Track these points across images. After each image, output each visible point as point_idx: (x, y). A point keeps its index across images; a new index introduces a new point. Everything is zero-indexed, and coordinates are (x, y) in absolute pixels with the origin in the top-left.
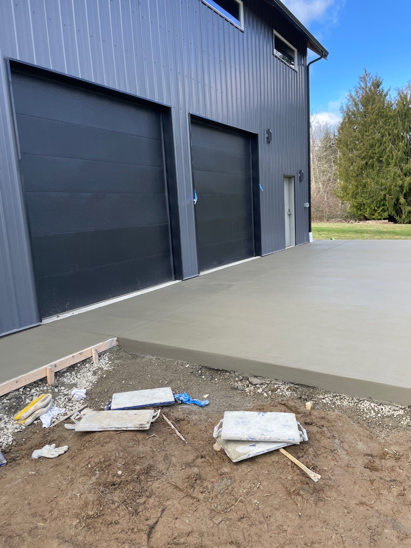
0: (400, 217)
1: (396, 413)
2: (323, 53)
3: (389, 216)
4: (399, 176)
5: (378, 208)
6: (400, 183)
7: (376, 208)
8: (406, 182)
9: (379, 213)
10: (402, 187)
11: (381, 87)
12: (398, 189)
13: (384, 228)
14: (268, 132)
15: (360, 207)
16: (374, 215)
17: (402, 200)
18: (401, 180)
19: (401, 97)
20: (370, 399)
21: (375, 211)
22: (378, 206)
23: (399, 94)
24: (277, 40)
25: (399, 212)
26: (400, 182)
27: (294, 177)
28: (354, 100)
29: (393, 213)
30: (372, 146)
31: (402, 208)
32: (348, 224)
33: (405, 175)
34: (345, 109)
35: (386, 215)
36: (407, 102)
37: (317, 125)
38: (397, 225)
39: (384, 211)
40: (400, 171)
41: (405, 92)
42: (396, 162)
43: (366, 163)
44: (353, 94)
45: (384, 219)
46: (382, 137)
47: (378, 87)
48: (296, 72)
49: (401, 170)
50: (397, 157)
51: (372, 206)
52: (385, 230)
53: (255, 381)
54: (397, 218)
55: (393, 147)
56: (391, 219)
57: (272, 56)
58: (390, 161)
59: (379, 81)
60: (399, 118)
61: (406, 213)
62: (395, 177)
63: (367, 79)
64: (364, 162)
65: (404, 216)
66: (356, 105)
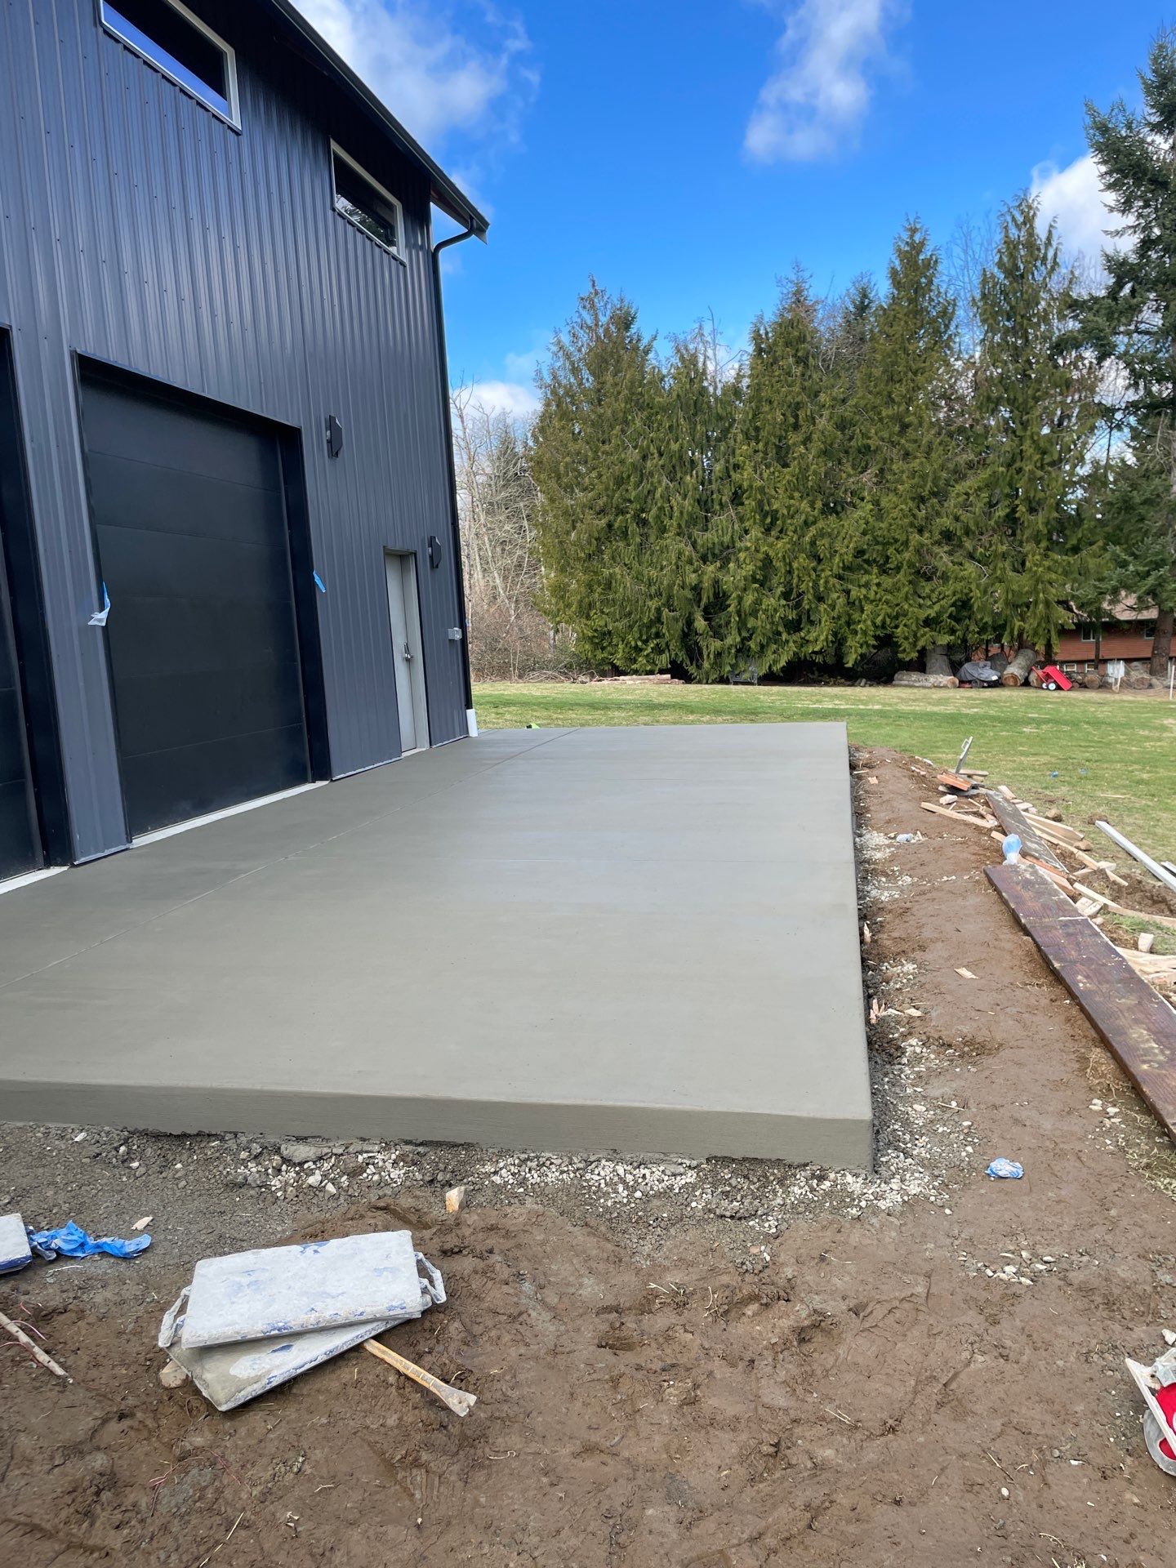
0: (699, 667)
1: (681, 1181)
2: (474, 224)
3: (673, 662)
4: (690, 562)
5: (645, 642)
6: (692, 578)
7: (639, 643)
8: (705, 578)
9: (648, 655)
10: (697, 589)
11: (634, 329)
12: (689, 594)
13: (661, 694)
14: (331, 424)
15: (600, 639)
16: (635, 661)
17: (700, 624)
18: (694, 572)
19: (682, 359)
20: (615, 1156)
21: (638, 650)
22: (644, 637)
23: (679, 351)
24: (342, 169)
25: (695, 654)
26: (694, 576)
27: (415, 554)
28: (568, 356)
29: (682, 656)
30: (620, 481)
31: (703, 644)
32: (574, 685)
33: (704, 559)
34: (548, 379)
35: (664, 660)
36: (696, 371)
37: (477, 415)
38: (692, 687)
39: (658, 650)
40: (690, 548)
41: (691, 347)
42: (679, 526)
43: (610, 526)
44: (566, 339)
45: (662, 672)
46: (644, 458)
47: (627, 327)
48: (402, 263)
49: (694, 545)
50: (681, 513)
51: (630, 638)
52: (662, 700)
53: (301, 1151)
54: (692, 670)
55: (671, 486)
56: (678, 672)
57: (330, 212)
58: (667, 521)
59: (628, 313)
60: (681, 414)
61: (712, 656)
62: (680, 563)
63: (599, 304)
64: (603, 522)
65: (706, 665)
66: (575, 370)
